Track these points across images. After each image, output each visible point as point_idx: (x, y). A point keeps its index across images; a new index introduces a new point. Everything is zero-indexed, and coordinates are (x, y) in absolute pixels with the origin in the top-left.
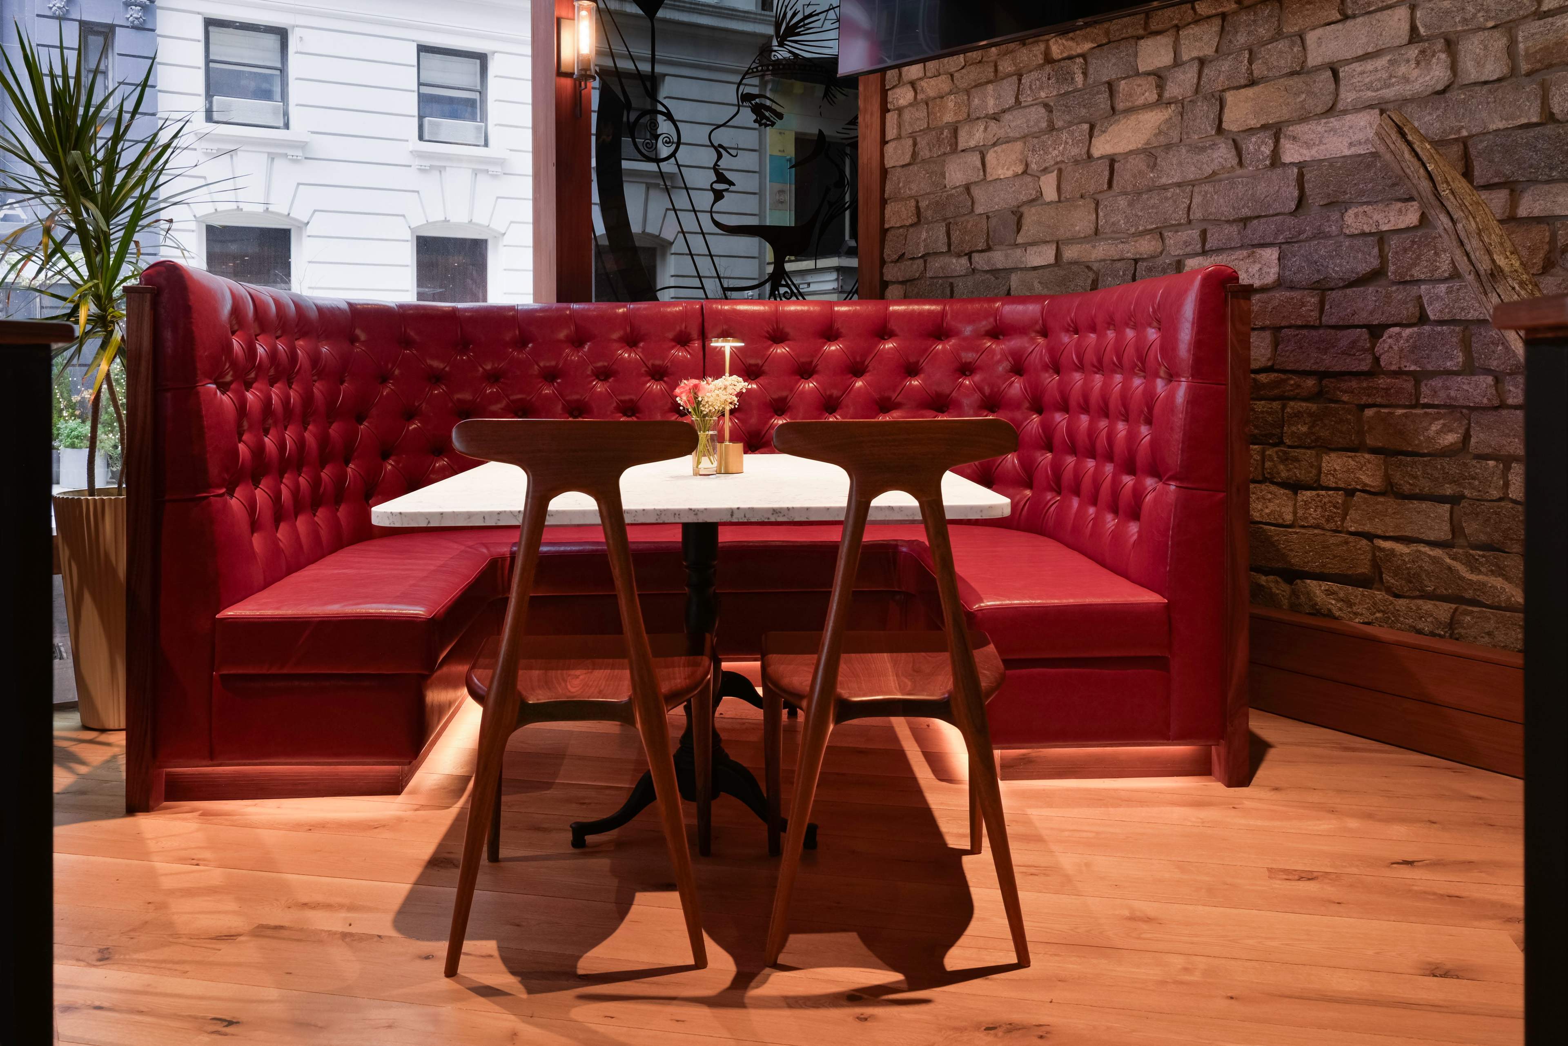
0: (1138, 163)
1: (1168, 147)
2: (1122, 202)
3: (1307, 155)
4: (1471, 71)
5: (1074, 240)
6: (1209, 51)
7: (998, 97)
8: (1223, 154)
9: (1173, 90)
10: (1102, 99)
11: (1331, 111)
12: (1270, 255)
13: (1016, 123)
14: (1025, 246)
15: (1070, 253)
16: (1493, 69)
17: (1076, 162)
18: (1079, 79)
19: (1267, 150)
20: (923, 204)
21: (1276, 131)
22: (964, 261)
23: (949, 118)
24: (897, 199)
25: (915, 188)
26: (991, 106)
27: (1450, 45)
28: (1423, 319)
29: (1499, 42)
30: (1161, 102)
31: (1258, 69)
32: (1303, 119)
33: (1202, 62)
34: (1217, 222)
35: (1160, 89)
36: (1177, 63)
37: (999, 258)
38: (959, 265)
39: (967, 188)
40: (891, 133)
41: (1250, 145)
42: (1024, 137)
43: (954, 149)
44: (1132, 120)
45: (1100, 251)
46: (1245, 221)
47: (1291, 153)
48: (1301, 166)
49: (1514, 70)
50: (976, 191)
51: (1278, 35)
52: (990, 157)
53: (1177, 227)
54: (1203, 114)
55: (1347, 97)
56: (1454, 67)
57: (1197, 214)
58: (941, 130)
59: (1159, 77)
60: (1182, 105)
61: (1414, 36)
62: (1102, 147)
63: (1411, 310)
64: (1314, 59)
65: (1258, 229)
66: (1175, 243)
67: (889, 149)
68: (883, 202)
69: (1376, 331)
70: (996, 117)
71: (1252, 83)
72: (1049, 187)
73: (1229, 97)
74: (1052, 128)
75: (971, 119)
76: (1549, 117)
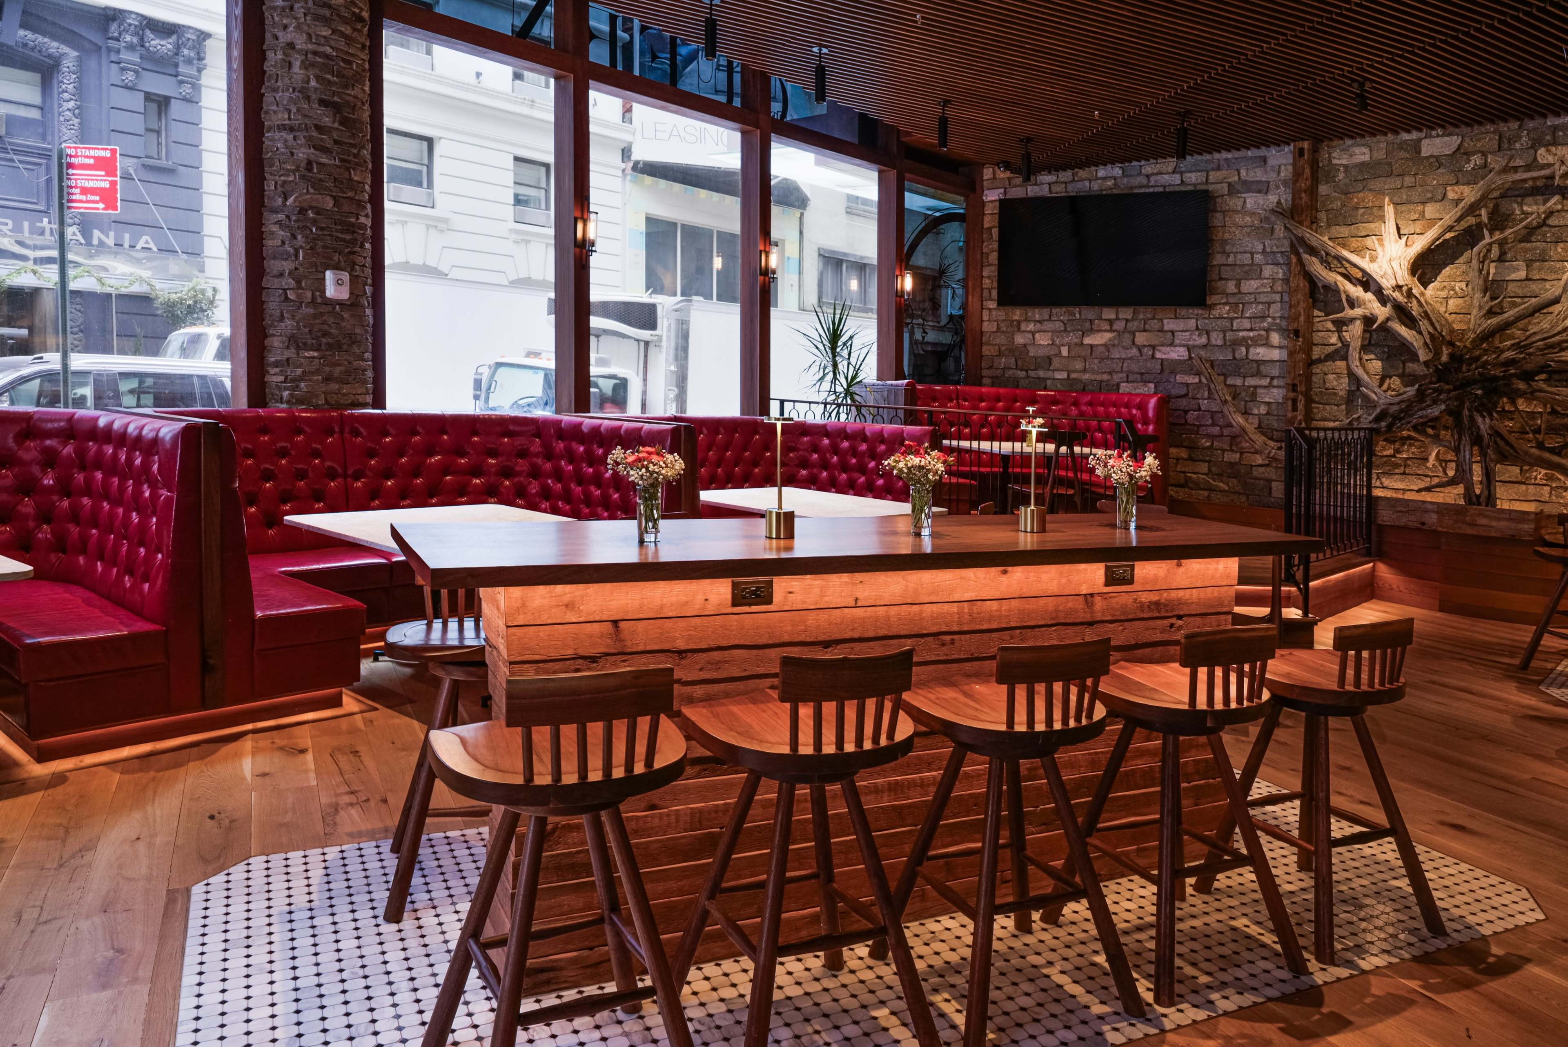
0: (1102, 349)
1: (1114, 346)
2: (1096, 361)
3: (1164, 357)
4: (1214, 342)
5: (1075, 371)
6: (1130, 317)
7: (1041, 315)
8: (1134, 351)
9: (1115, 327)
10: (1087, 325)
11: (1172, 344)
12: (1152, 386)
13: (1048, 326)
14: (1053, 371)
15: (1073, 376)
16: (1220, 342)
17: (1076, 344)
18: (1078, 316)
19: (1150, 353)
20: (1003, 348)
21: (1154, 347)
22: (1024, 373)
23: (1016, 318)
24: (988, 344)
25: (998, 341)
26: (1037, 317)
27: (1208, 333)
28: (1200, 409)
29: (1221, 336)
30: (1111, 331)
31: (1147, 327)
32: (1163, 345)
33: (1127, 320)
34: (1133, 373)
35: (1111, 325)
36: (1117, 319)
37: (1041, 373)
38: (1022, 374)
39: (1025, 345)
40: (985, 318)
41: (1145, 350)
42: (1052, 332)
43: (1019, 329)
44: (1100, 334)
45: (1087, 376)
46: (1142, 374)
47: (1158, 355)
48: (1162, 360)
49: (1225, 344)
50: (1029, 348)
51: (1153, 318)
52: (1037, 336)
53: (1117, 372)
54: (1127, 338)
55: (1177, 342)
56: (1209, 339)
57: (1125, 369)
58: (1013, 321)
59: (1111, 322)
60: (1120, 333)
61: (1197, 328)
62: (1087, 341)
63: (1196, 407)
64: (1166, 328)
65: (1145, 377)
66: (1116, 378)
67: (985, 324)
68: (982, 345)
69: (1186, 412)
70: (1040, 322)
71: (1145, 331)
72: (1065, 351)
73: (1137, 334)
74: (1065, 330)
75: (1027, 320)
76: (1234, 358)
